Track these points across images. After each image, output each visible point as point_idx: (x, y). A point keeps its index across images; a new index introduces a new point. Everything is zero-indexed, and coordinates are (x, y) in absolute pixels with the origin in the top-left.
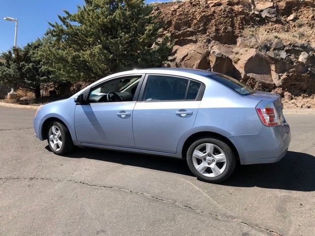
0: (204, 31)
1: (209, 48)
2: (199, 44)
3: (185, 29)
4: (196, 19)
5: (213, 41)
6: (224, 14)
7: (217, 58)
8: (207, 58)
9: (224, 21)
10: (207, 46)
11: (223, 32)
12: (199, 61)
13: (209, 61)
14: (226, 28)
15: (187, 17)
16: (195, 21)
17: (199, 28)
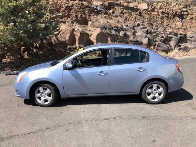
0: (69, 16)
1: (74, 27)
2: (67, 24)
3: (56, 14)
4: (63, 8)
5: (75, 23)
6: (79, 6)
7: (81, 33)
8: (73, 33)
9: (80, 11)
10: (72, 25)
11: (80, 17)
12: (69, 35)
13: (75, 35)
14: (81, 15)
15: (57, 6)
16: (62, 9)
17: (65, 13)
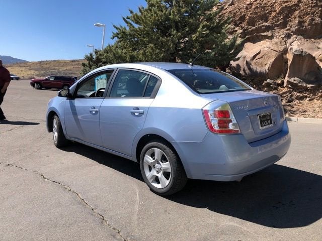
0: (284, 25)
1: (288, 44)
2: (275, 40)
3: (260, 24)
4: (275, 11)
5: (295, 36)
6: (312, 3)
7: (295, 56)
8: (284, 56)
9: (312, 11)
10: (285, 41)
11: (309, 25)
12: (273, 60)
13: (287, 59)
14: (313, 20)
15: (264, 10)
16: (274, 14)
17: (278, 21)
